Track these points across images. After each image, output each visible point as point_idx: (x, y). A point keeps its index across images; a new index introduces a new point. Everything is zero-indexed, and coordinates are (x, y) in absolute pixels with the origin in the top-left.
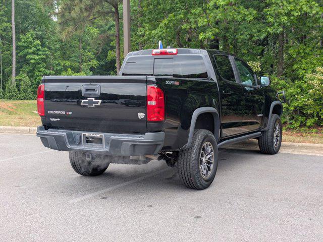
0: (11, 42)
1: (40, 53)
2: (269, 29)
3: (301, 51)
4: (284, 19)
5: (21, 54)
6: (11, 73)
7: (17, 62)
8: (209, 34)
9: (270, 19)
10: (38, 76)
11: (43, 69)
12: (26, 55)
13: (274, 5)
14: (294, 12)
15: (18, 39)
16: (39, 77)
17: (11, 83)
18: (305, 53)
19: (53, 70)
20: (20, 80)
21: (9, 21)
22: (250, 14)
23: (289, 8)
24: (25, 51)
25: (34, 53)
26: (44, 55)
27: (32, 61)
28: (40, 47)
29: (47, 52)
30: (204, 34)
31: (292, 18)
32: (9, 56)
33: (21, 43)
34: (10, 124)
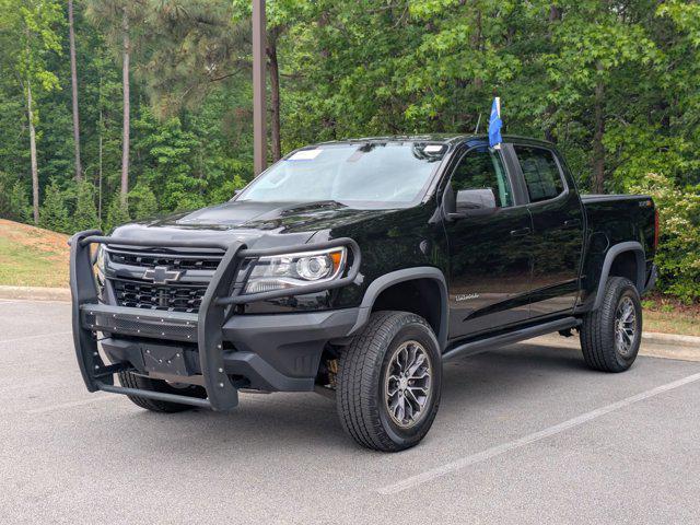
0: (121, 120)
1: (179, 142)
2: (550, 96)
3: (628, 140)
4: (583, 75)
5: (140, 144)
6: (119, 184)
7: (133, 162)
8: (426, 108)
9: (553, 74)
10: (172, 191)
11: (183, 176)
12: (150, 147)
13: (565, 48)
14: (607, 60)
15: (136, 115)
16: (175, 194)
17: (119, 205)
18: (637, 145)
19: (204, 178)
20: (137, 200)
21: (120, 80)
22: (507, 66)
23: (595, 53)
24: (149, 139)
25: (165, 143)
26: (186, 147)
27: (162, 160)
28: (180, 131)
29: (193, 142)
30: (416, 108)
31: (600, 72)
32: (118, 151)
33: (142, 123)
34: (43, 284)
